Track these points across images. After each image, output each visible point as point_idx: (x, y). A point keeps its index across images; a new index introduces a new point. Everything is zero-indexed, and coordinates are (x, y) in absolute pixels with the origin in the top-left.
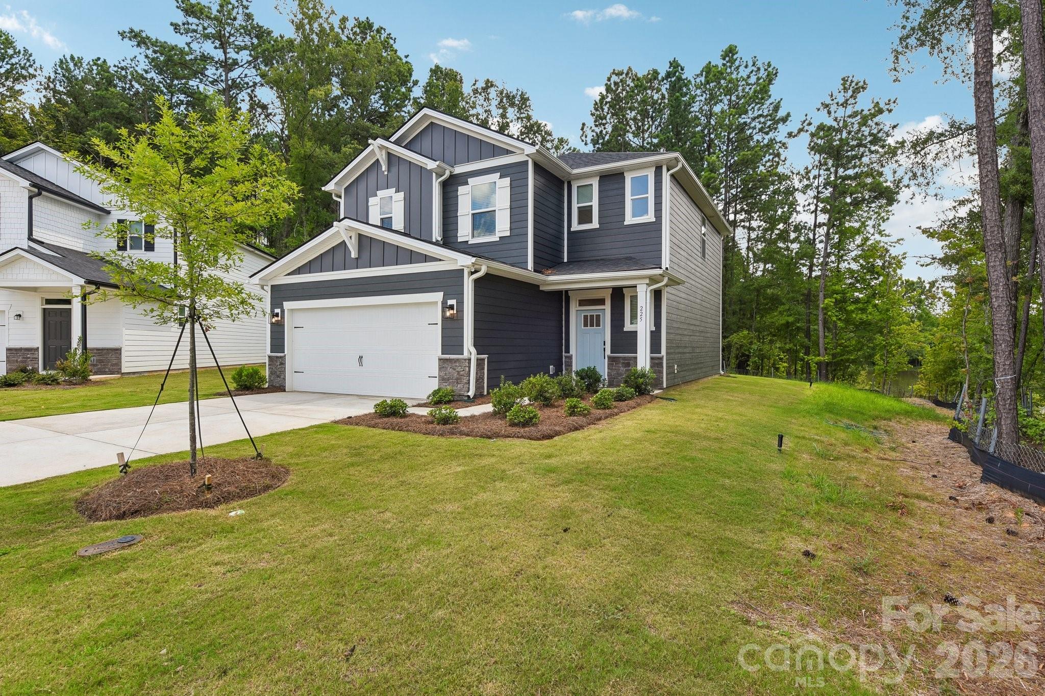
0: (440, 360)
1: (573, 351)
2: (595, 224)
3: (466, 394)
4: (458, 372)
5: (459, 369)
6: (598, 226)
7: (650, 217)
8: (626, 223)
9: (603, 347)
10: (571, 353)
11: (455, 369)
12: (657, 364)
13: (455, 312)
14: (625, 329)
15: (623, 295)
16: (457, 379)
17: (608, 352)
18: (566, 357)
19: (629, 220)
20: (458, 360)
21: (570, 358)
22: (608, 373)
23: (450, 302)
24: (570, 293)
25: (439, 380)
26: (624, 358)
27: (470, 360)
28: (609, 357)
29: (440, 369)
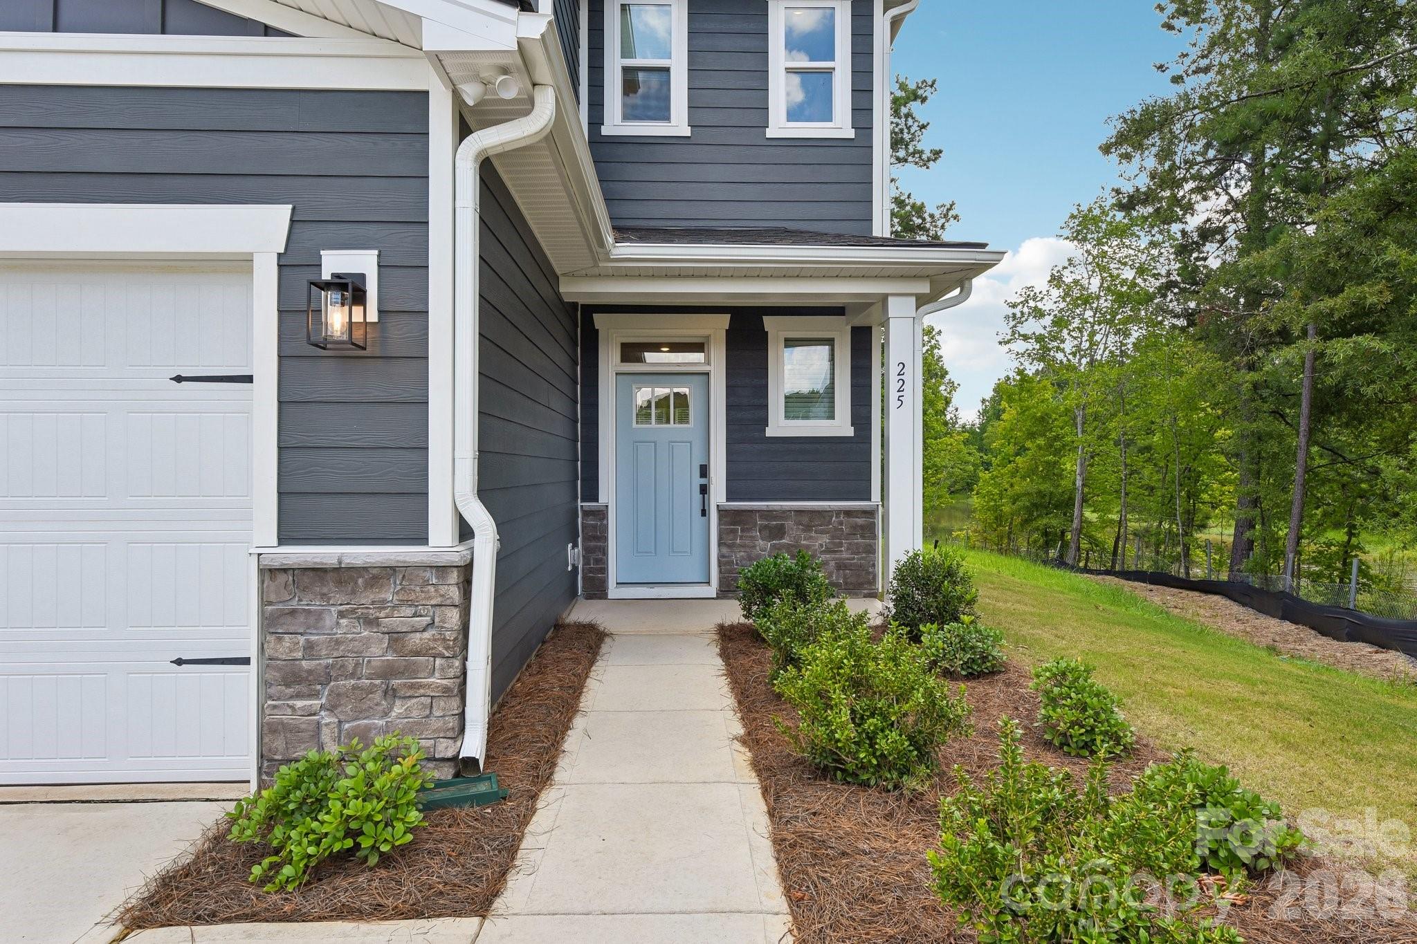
0: (269, 573)
1: (607, 493)
2: (678, 124)
3: (446, 749)
4: (396, 638)
5: (400, 619)
6: (687, 131)
7: (841, 125)
8: (770, 133)
9: (698, 481)
10: (603, 499)
11: (371, 622)
12: (862, 527)
13: (373, 317)
14: (770, 432)
15: (763, 337)
16: (388, 672)
17: (718, 494)
18: (586, 513)
19: (779, 126)
20: (389, 571)
21: (602, 514)
22: (721, 556)
23: (334, 263)
24: (599, 320)
25: (264, 683)
26: (767, 514)
27: (467, 571)
28: (722, 512)
29: (270, 623)
